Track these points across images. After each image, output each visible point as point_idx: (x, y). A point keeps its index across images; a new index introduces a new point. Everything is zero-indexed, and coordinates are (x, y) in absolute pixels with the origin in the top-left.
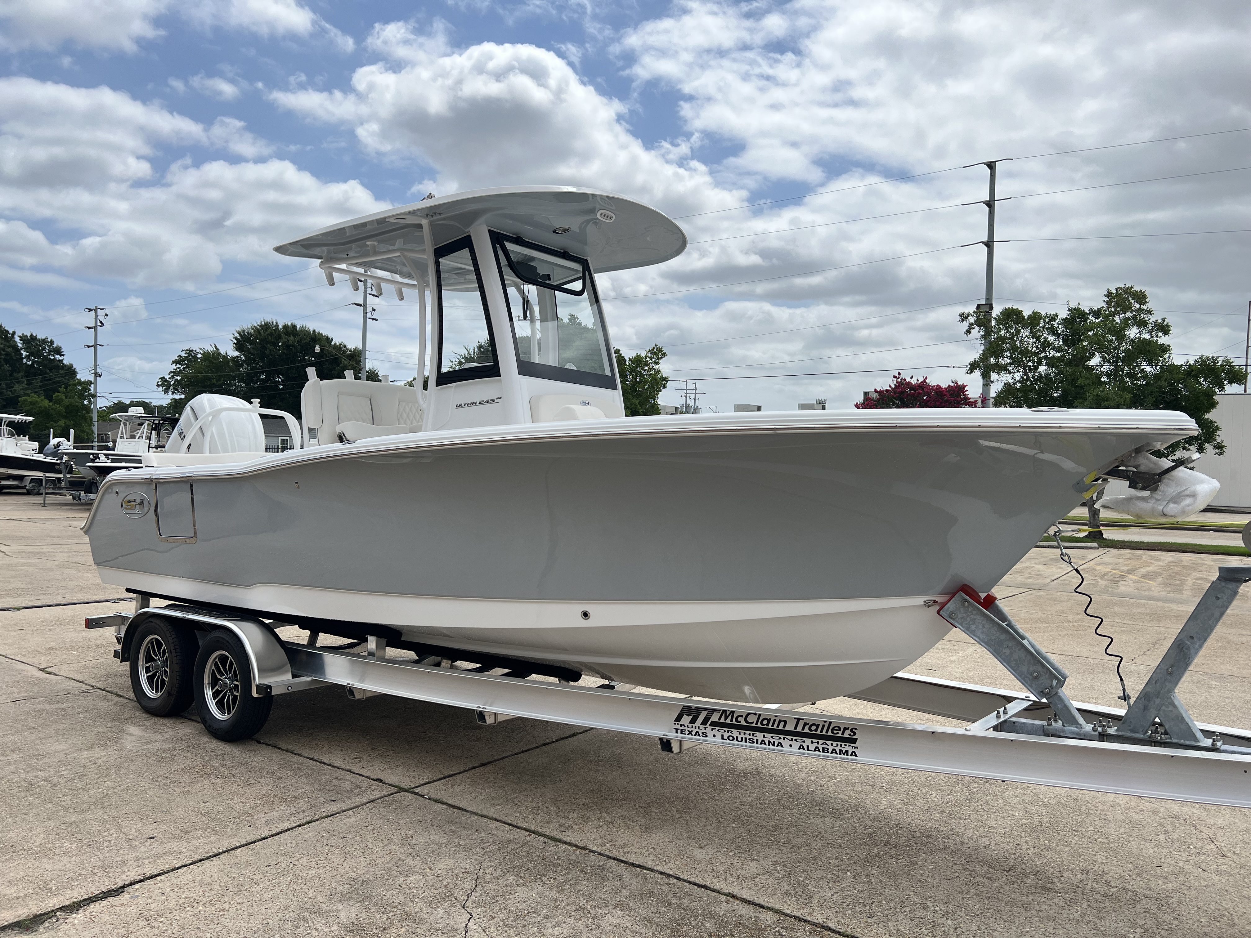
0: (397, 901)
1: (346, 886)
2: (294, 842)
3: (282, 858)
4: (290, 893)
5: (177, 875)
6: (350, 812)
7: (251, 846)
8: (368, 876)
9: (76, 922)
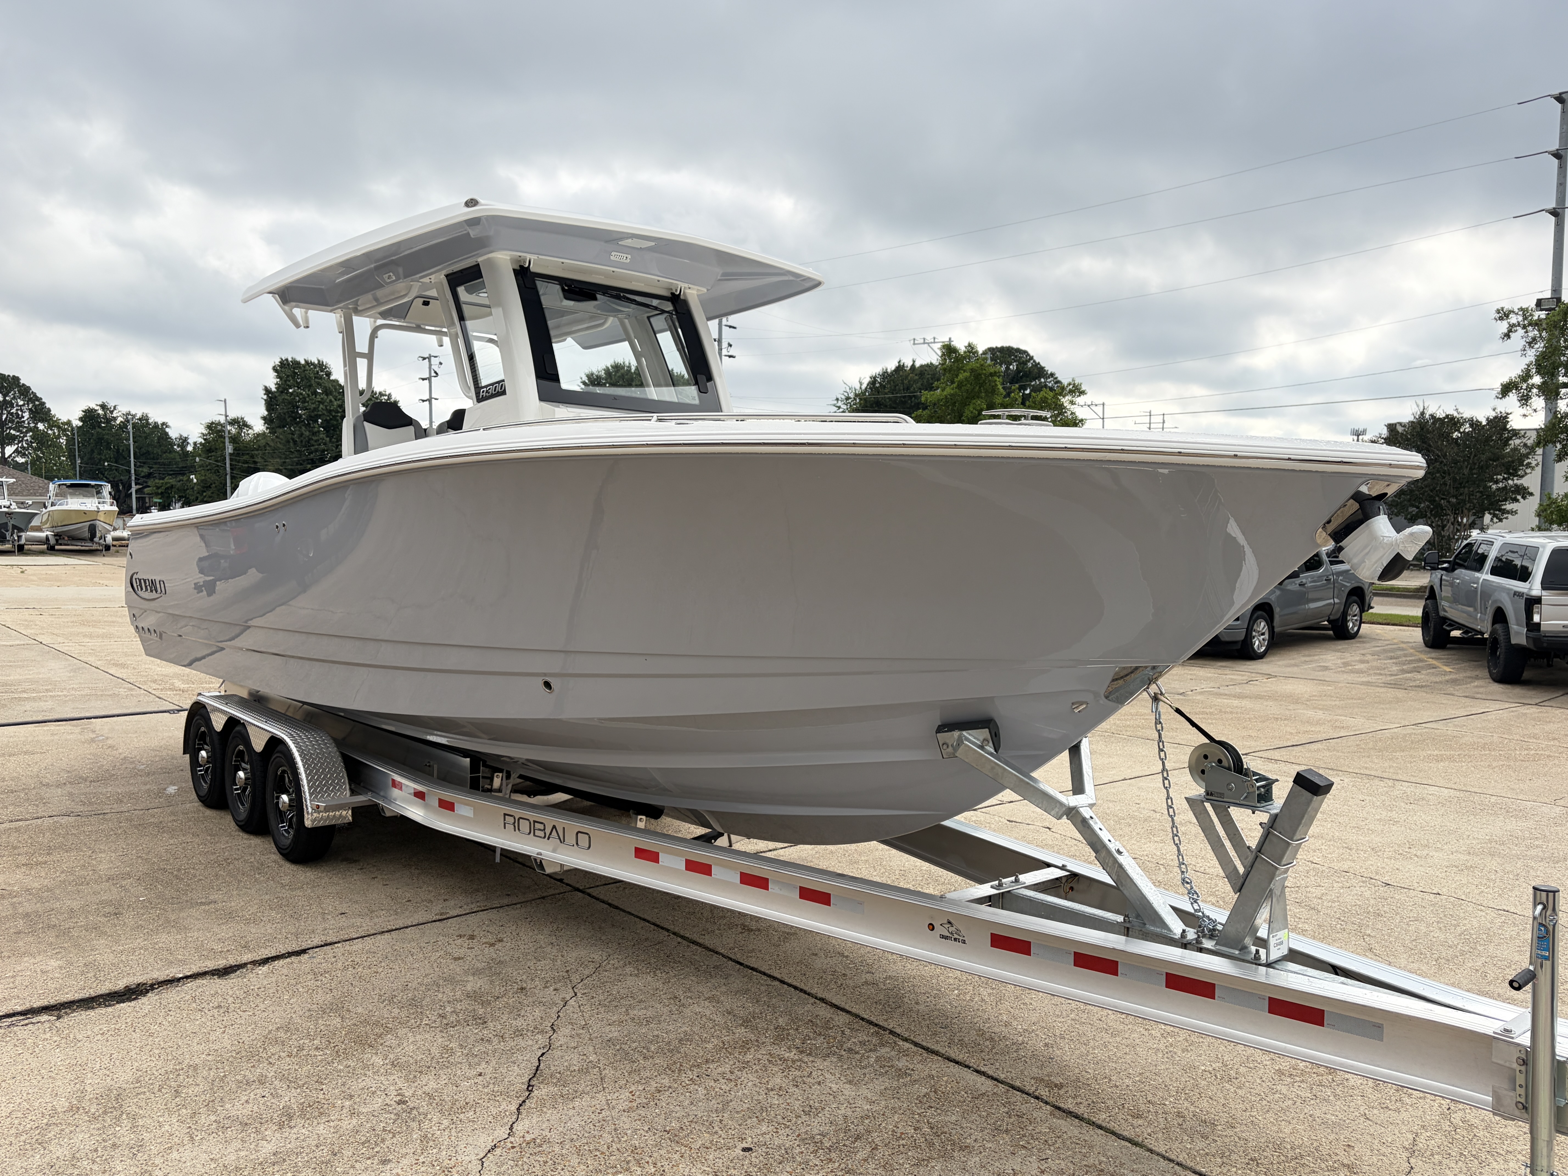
0: (520, 978)
1: (483, 964)
2: (458, 926)
3: (441, 938)
4: (435, 965)
5: (352, 943)
6: (519, 906)
7: (420, 927)
8: (505, 958)
9: (260, 972)
